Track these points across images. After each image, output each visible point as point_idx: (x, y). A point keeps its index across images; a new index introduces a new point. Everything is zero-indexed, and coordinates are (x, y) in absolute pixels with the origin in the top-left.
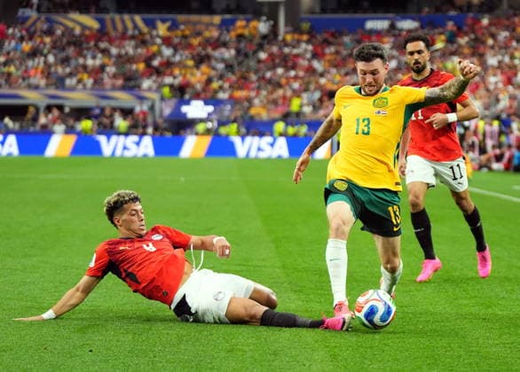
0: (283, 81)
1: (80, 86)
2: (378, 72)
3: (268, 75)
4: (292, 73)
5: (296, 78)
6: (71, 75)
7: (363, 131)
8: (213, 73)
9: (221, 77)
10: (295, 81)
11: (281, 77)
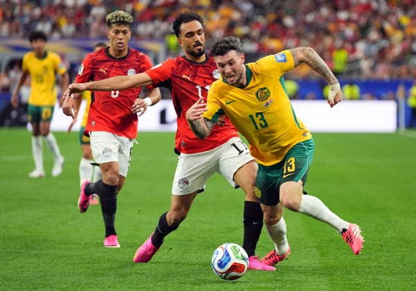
0: (331, 27)
1: (56, 35)
2: (235, 62)
3: (310, 18)
4: (343, 15)
5: (348, 21)
6: (43, 18)
7: (261, 124)
8: (236, 16)
9: (247, 21)
10: (348, 26)
11: (327, 20)
